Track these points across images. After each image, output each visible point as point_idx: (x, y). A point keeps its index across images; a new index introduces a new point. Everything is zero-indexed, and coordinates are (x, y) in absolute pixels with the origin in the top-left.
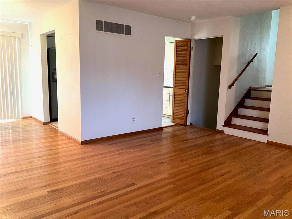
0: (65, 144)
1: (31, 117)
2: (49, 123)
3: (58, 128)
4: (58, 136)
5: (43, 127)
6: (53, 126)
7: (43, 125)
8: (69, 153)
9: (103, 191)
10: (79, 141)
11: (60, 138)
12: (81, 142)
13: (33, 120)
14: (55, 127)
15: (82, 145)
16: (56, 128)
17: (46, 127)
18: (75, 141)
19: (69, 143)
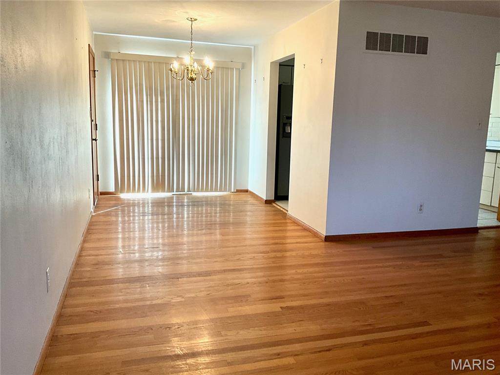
0: (299, 237)
1: (247, 191)
2: (273, 201)
3: (288, 211)
4: (287, 223)
5: (263, 208)
6: (279, 208)
7: (264, 205)
8: (307, 253)
9: (370, 325)
10: (322, 235)
11: (291, 227)
12: (326, 236)
13: (249, 196)
14: (282, 209)
15: (327, 243)
16: (284, 210)
17: (268, 208)
18: (315, 234)
19: (305, 237)
